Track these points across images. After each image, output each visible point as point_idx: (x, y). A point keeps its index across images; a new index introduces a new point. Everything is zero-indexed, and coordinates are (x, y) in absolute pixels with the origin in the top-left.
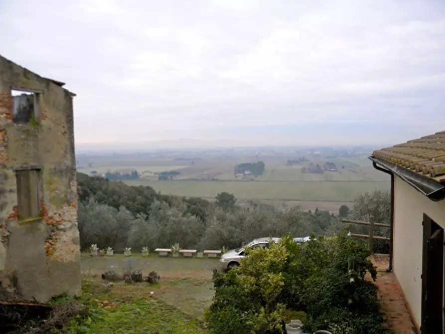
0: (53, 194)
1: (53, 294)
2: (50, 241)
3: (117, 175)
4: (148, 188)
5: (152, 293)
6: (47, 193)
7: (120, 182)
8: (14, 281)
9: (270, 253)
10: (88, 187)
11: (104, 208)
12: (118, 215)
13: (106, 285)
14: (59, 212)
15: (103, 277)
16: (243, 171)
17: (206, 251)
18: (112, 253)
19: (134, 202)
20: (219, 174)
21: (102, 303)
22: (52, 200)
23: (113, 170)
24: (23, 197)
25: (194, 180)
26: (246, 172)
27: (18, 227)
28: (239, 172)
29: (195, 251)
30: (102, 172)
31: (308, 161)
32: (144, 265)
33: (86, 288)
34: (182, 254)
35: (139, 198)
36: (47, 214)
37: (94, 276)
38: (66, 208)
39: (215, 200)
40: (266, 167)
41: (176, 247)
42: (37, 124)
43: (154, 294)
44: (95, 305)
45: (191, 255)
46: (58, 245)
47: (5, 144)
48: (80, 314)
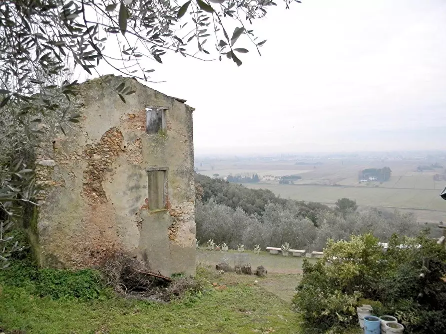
0: (176, 191)
1: (174, 272)
2: (172, 229)
3: (238, 178)
4: (268, 191)
5: (256, 281)
6: (171, 190)
7: (241, 185)
8: (145, 257)
9: (348, 245)
10: (210, 189)
11: (222, 207)
12: (234, 215)
13: (217, 272)
14: (180, 206)
15: (217, 267)
16: (367, 177)
17: (314, 252)
18: (227, 248)
19: (253, 205)
20: (341, 179)
21: (212, 284)
22: (175, 195)
23: (234, 173)
24: (152, 192)
25: (316, 185)
26: (371, 178)
27: (149, 215)
28: (364, 178)
29: (303, 251)
30: (224, 175)
31: (442, 167)
32: (254, 261)
33: (201, 272)
34: (291, 253)
35: (257, 200)
36: (171, 207)
37: (209, 267)
38: (186, 203)
39: (335, 206)
40: (393, 174)
41: (286, 246)
42: (164, 134)
43: (258, 282)
44: (206, 284)
45: (299, 255)
46: (178, 233)
47: (140, 150)
48: (193, 288)
